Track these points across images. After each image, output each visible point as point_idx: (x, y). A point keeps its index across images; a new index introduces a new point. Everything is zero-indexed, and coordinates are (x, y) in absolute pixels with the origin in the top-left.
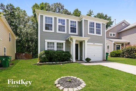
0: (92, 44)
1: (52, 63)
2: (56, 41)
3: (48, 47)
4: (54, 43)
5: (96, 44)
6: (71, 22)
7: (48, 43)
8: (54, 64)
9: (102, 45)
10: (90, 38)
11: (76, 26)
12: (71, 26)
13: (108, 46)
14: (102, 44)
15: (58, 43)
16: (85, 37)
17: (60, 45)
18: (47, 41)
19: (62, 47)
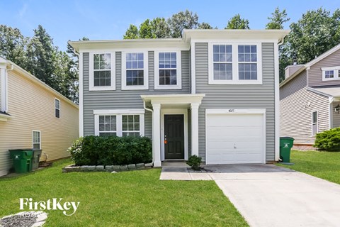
0: (226, 111)
1: (96, 168)
2: (119, 113)
3: (101, 127)
4: (114, 117)
5: (237, 111)
6: (161, 55)
7: (101, 118)
8: (99, 170)
9: (262, 114)
10: (204, 95)
11: (175, 66)
12: (160, 66)
13: (315, 114)
14: (263, 111)
15: (124, 117)
16: (197, 95)
17: (130, 121)
18: (98, 113)
19: (137, 127)
